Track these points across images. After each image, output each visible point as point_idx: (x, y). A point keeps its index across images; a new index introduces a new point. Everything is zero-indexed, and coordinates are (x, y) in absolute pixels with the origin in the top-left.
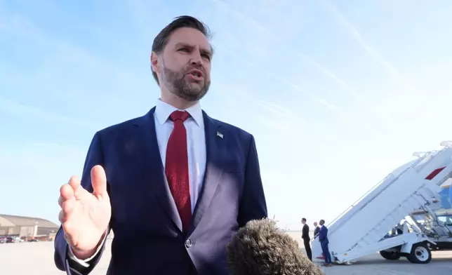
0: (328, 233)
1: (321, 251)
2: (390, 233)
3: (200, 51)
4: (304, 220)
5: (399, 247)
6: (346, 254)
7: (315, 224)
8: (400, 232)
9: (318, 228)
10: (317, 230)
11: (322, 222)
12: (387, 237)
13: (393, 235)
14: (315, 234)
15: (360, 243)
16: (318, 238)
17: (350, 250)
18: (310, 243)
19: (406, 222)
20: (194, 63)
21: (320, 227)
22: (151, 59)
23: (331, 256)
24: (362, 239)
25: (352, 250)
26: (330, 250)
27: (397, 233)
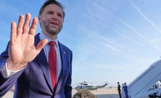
0: (128, 88)
1: (125, 95)
2: (152, 88)
3: (57, 13)
4: (118, 83)
5: (156, 94)
6: (135, 96)
7: (123, 84)
8: (156, 87)
9: (124, 86)
10: (123, 87)
11: (125, 84)
12: (151, 89)
13: (153, 89)
14: (123, 88)
15: (140, 92)
16: (124, 90)
17: (136, 95)
18: (121, 92)
19: (158, 83)
20: (54, 18)
21: (124, 85)
22: (39, 18)
23: (129, 97)
24: (141, 90)
25: (137, 95)
26: (128, 95)
27: (155, 88)
